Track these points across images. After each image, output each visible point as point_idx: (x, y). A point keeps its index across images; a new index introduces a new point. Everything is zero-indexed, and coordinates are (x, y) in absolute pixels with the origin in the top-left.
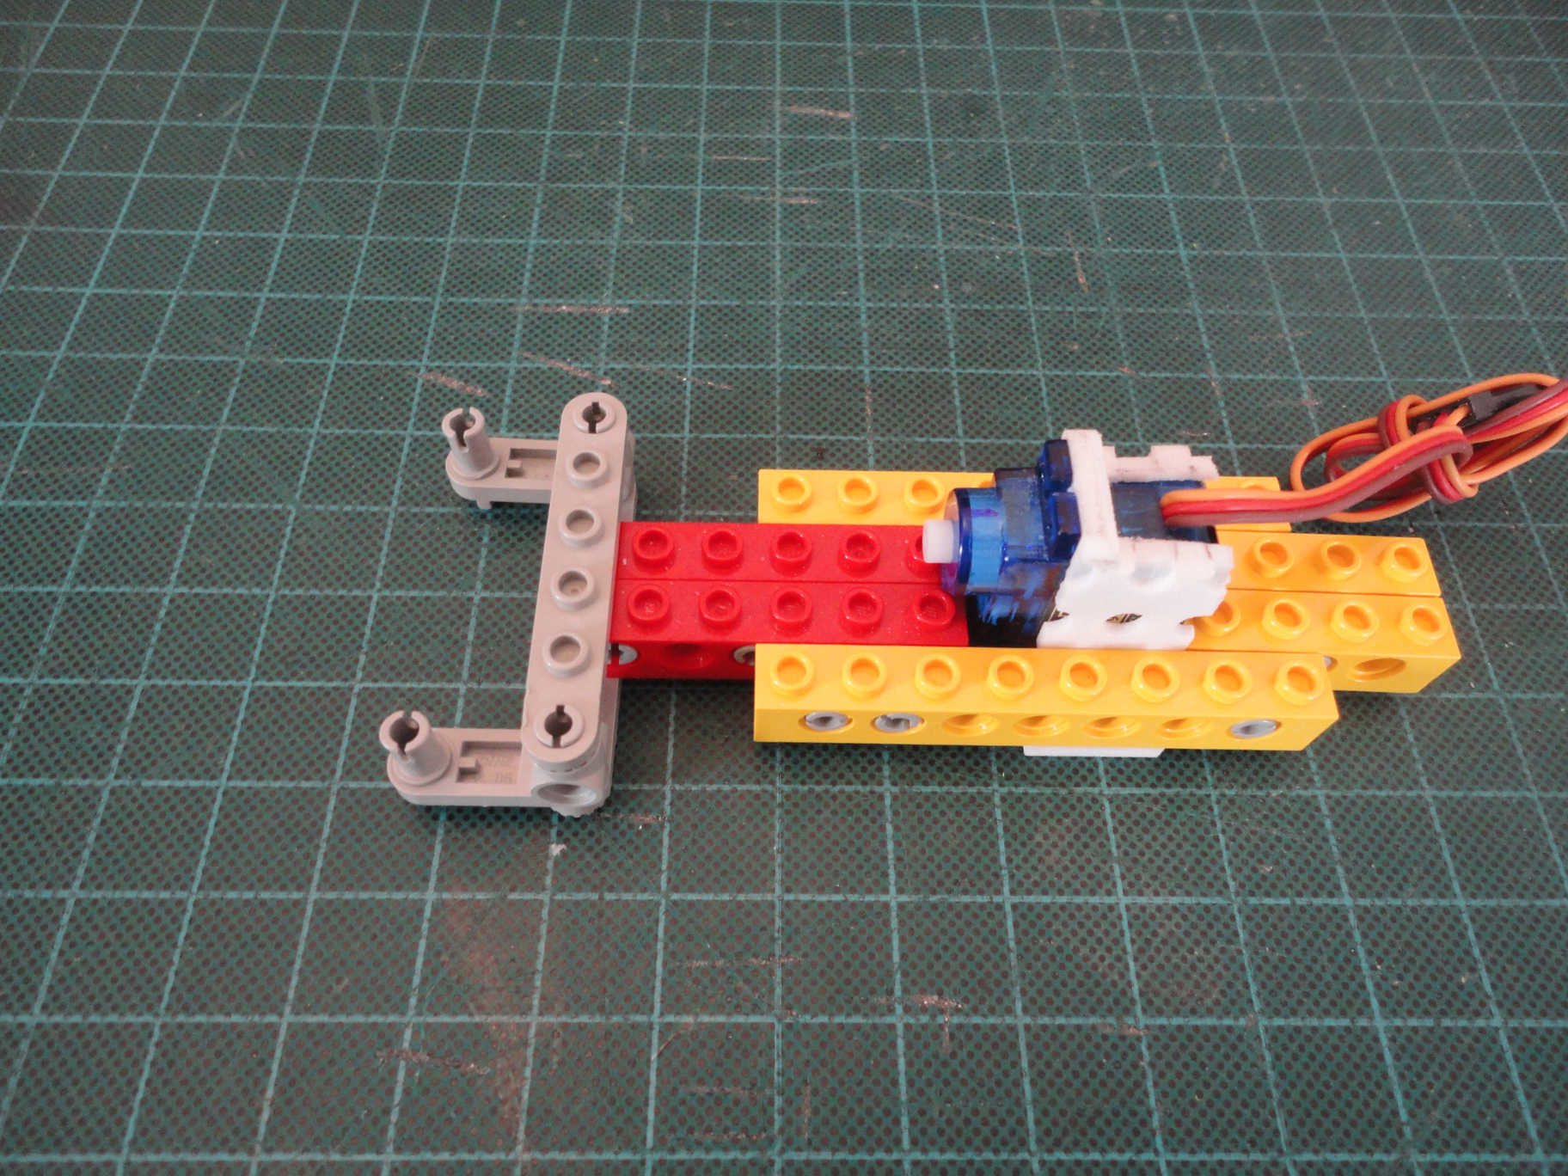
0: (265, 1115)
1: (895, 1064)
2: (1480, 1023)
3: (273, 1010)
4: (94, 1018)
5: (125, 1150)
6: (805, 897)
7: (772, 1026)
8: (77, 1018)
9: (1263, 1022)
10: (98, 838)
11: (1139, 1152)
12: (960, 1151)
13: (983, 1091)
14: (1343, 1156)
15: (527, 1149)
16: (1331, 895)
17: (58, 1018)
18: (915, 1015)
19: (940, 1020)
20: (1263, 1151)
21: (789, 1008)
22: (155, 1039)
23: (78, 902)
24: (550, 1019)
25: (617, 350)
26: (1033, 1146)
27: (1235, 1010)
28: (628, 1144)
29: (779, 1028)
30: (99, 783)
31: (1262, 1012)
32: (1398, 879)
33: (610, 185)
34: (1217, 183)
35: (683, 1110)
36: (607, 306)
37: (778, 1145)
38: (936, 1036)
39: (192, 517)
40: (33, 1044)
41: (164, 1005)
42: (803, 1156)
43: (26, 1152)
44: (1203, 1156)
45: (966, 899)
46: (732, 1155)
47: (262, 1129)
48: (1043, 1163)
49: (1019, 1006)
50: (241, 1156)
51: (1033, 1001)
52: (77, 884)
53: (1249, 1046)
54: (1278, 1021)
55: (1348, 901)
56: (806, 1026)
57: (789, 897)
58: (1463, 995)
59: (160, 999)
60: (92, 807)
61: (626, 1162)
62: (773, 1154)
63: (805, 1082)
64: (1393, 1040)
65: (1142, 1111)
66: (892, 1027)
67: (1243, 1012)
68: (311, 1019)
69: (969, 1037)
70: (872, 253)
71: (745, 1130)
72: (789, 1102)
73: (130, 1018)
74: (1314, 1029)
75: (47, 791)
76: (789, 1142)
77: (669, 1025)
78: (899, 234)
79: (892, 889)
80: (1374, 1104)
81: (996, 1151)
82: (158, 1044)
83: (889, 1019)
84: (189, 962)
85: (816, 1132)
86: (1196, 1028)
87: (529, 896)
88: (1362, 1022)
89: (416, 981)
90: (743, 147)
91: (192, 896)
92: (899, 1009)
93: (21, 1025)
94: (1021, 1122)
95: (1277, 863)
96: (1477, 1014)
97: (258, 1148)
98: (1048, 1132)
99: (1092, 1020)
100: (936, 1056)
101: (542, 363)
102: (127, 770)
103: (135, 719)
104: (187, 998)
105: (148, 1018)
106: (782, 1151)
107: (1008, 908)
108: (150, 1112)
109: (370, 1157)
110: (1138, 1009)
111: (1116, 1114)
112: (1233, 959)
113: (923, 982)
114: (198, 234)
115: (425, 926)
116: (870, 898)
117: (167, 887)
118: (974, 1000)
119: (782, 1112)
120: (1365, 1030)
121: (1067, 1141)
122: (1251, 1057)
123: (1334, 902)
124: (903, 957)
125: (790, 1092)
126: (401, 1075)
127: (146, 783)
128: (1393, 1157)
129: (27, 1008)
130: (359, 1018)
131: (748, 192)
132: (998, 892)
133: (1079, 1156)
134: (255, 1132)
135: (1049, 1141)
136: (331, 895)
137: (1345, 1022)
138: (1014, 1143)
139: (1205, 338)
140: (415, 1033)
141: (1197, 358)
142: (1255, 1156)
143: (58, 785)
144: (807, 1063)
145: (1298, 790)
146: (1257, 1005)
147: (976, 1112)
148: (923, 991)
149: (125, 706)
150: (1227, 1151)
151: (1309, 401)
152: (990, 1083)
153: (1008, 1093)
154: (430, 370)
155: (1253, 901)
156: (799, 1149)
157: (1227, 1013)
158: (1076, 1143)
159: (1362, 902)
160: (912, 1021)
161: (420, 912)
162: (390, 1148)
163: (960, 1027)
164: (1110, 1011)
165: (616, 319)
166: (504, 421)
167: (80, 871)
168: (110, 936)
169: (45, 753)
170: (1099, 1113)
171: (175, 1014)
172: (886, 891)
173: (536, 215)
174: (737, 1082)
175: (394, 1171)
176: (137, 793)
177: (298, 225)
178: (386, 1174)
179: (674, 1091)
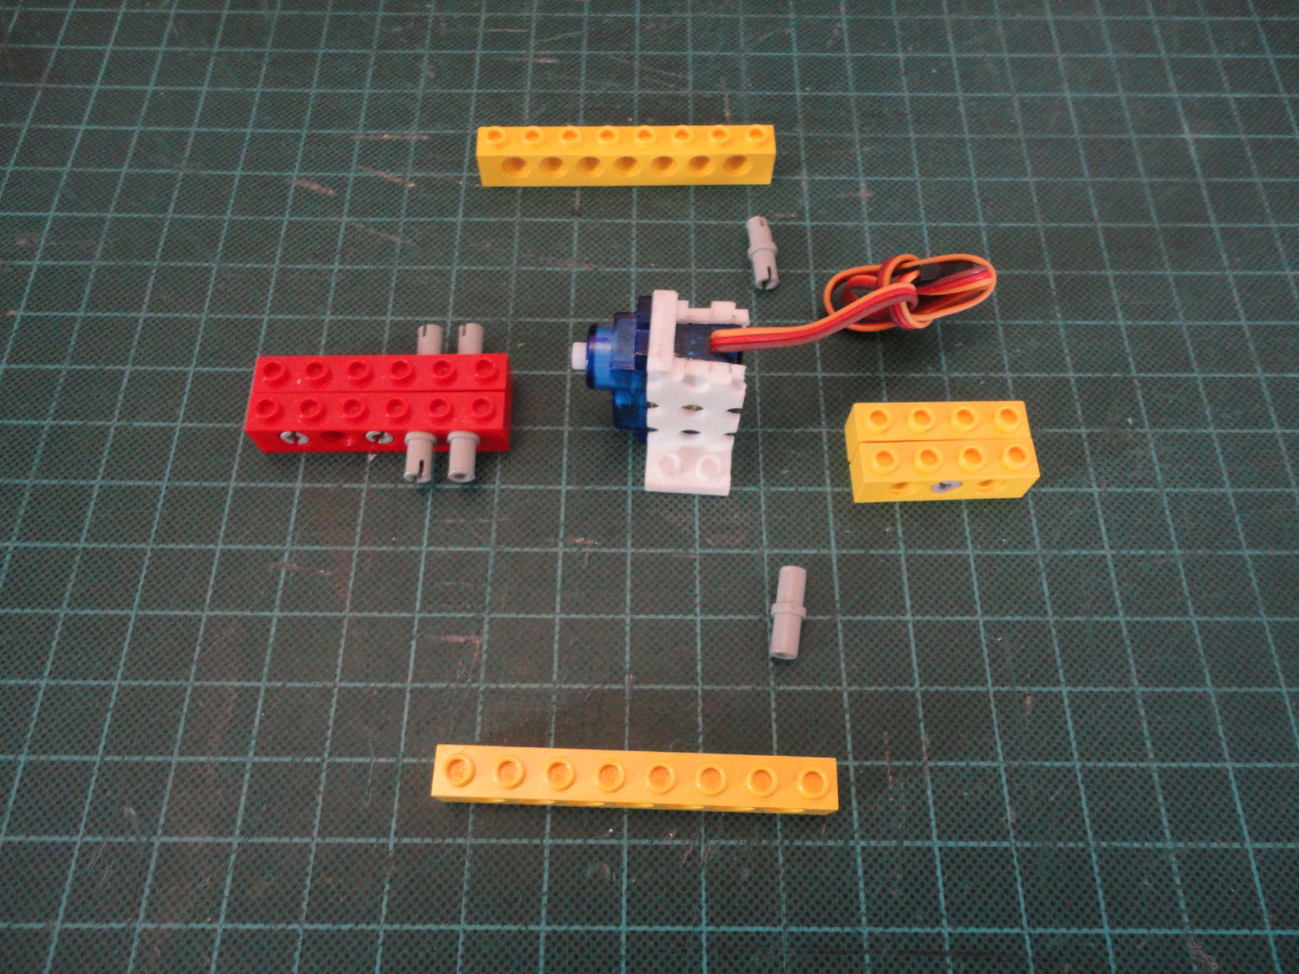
0: (210, 593)
1: (556, 571)
2: (892, 552)
3: (212, 541)
4: (114, 545)
5: (135, 609)
6: (513, 487)
7: (489, 553)
8: (104, 545)
9: (767, 551)
10: (110, 453)
11: (686, 615)
13: (603, 585)
15: (351, 611)
16: (819, 485)
17: (94, 545)
18: (570, 548)
19: (584, 550)
20: (755, 614)
21: (499, 543)
22: (148, 556)
23: (101, 487)
24: (365, 548)
25: (420, 164)
26: (628, 611)
27: (752, 545)
28: (406, 609)
29: (492, 554)
30: (108, 424)
31: (768, 546)
33: (420, 51)
34: (830, 43)
35: (436, 593)
36: (414, 135)
37: (488, 610)
38: (580, 558)
39: (154, 271)
40: (82, 558)
41: (152, 539)
42: (501, 616)
44: (721, 617)
45: (606, 488)
46: (462, 615)
47: (208, 601)
48: (632, 620)
49: (629, 543)
50: (197, 612)
51: (637, 541)
52: (99, 477)
53: (757, 563)
54: (776, 551)
55: (828, 489)
56: (508, 553)
57: (503, 487)
58: (885, 538)
59: (149, 536)
60: (106, 437)
61: (404, 618)
62: (485, 614)
63: (505, 581)
64: (839, 560)
65: (691, 595)
66: (556, 554)
67: (757, 546)
68: (232, 547)
69: (599, 559)
70: (589, 97)
71: (470, 603)
72: (495, 590)
73: (134, 546)
74: (796, 555)
75: (79, 428)
76: (493, 609)
77: (431, 552)
78: (609, 83)
79: (564, 483)
80: (822, 592)
81: (607, 614)
82: (150, 559)
83: (554, 550)
84: (164, 518)
85: (509, 604)
86: (729, 555)
87: (355, 486)
88: (824, 551)
89: (291, 528)
90: (510, 22)
91: (164, 484)
92: (561, 544)
93: (74, 548)
94: (623, 600)
95: (791, 468)
96: (891, 547)
97: (206, 608)
98: (637, 605)
99: (670, 551)
100: (579, 568)
101: (371, 173)
102: (124, 417)
103: (127, 389)
104: (164, 536)
105: (142, 546)
106: (489, 613)
107: (630, 492)
108: (147, 591)
109: (266, 613)
110: (697, 545)
111: (676, 596)
112: (755, 520)
113: (576, 531)
114: (151, 88)
115: (296, 501)
116: (550, 487)
117: (150, 479)
118: (604, 540)
119: (491, 595)
120: (824, 556)
121: (648, 609)
122: (757, 569)
124: (567, 518)
125: (496, 585)
126: (283, 575)
127: (136, 424)
128: (827, 617)
129: (77, 540)
130: (259, 547)
131: (511, 55)
132: (625, 484)
133: (652, 616)
134: (204, 601)
135: (637, 609)
136: (242, 485)
138: (617, 609)
139: (803, 152)
140: (291, 555)
141: (797, 166)
143: (84, 425)
144: (507, 571)
145: (811, 429)
146: (765, 544)
147: (598, 595)
148: (576, 536)
149: (120, 381)
150: (735, 614)
151: (864, 194)
152: (608, 581)
153: (617, 586)
154: (299, 178)
155: (773, 489)
156: (499, 613)
157: (748, 547)
158: (652, 610)
159: (837, 489)
160: (567, 550)
161: (293, 494)
162: (277, 610)
163: (595, 553)
164: (680, 546)
165: (420, 144)
166: (346, 211)
167: (101, 471)
168: (120, 504)
169: (76, 407)
170: (667, 596)
171: (158, 544)
172: (559, 483)
173: (370, 73)
174: (467, 580)
175: (280, 620)
176: (130, 429)
177: (214, 82)
178: (275, 621)
179: (432, 584)
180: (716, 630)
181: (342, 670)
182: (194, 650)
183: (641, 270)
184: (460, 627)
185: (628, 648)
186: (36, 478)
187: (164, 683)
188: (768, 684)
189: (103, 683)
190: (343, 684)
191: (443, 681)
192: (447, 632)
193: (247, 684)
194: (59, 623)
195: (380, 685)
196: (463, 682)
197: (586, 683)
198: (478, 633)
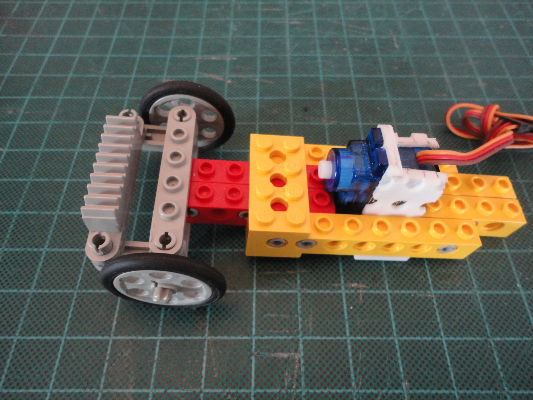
0: (115, 323)
1: (342, 307)
4: (53, 291)
5: (65, 335)
7: (296, 294)
8: (47, 291)
9: (478, 292)
10: (54, 231)
11: (435, 337)
12: (368, 336)
13: (375, 316)
14: (512, 339)
16: (501, 249)
17: (40, 291)
18: (349, 290)
19: (358, 291)
20: (481, 337)
21: (302, 287)
22: (75, 298)
23: (47, 252)
25: (234, 71)
26: (395, 334)
27: (467, 288)
28: (246, 334)
29: (299, 294)
30: (54, 213)
31: (478, 289)
32: (526, 243)
33: (228, 19)
34: (443, 14)
35: (265, 322)
36: (228, 57)
37: (301, 334)
38: (357, 297)
39: (85, 126)
40: (31, 300)
41: (77, 286)
42: (310, 338)
43: (30, 336)
44: (459, 338)
46: (284, 338)
47: (114, 328)
48: (399, 341)
49: (387, 287)
50: (106, 337)
51: (392, 285)
52: (46, 246)
53: (474, 300)
54: (484, 292)
55: (507, 251)
56: (309, 294)
59: (76, 284)
60: (52, 221)
61: (245, 340)
62: (299, 337)
63: (310, 313)
64: (527, 298)
65: (435, 323)
66: (341, 294)
67: (471, 289)
69: (369, 297)
70: (321, 39)
71: (289, 329)
72: (304, 319)
73: (66, 291)
74: (498, 295)
75: (35, 216)
76: (305, 333)
77: (259, 293)
78: (331, 33)
80: (522, 321)
81: (382, 336)
82: (76, 300)
83: (339, 291)
84: (86, 272)
85: (314, 329)
86: (454, 295)
88: (515, 292)
92: (343, 288)
93: (27, 293)
94: (390, 326)
97: (112, 334)
98: (400, 330)
99: (415, 292)
100: (357, 304)
101: (206, 76)
102: (63, 209)
103: (66, 192)
104: (86, 284)
105: (71, 291)
106: (302, 336)
108: (73, 322)
109: (154, 338)
110: (432, 288)
111: (425, 324)
112: (465, 271)
113: (351, 279)
114: (86, 36)
117: (78, 247)
118: (371, 285)
119: (302, 323)
120: (517, 295)
121: (408, 333)
122: (475, 304)
123: (502, 251)
124: (344, 270)
125: (304, 316)
127: (70, 213)
129: (29, 287)
131: (277, 20)
133: (412, 338)
134: (111, 329)
135: (401, 333)
137: (509, 292)
138: (388, 333)
139: (442, 64)
141: (439, 71)
142: (478, 338)
143: (39, 214)
144: (310, 306)
146: (476, 287)
147: (373, 323)
148: (352, 282)
149: (63, 188)
150: (467, 336)
151: (481, 84)
152: (378, 313)
153: (385, 317)
154: (167, 79)
156: (309, 336)
157: (465, 289)
158: (411, 334)
159: (513, 251)
160: (347, 292)
162: (160, 335)
163: (366, 294)
164: (421, 289)
165: (232, 62)
167: (48, 242)
168: (58, 264)
169: (35, 203)
170: (419, 323)
171: (82, 289)
173: (203, 29)
174: (285, 313)
175: (162, 342)
176: (67, 216)
177: (120, 33)
178: (158, 343)
179: (262, 316)
180: (457, 348)
181: (206, 379)
182: (103, 365)
183: (365, 124)
184: (283, 347)
185: (400, 362)
186: (7, 247)
187: (83, 391)
188: (504, 389)
189: (40, 391)
190: (207, 391)
191: (276, 388)
192: (276, 351)
193: (140, 391)
194: (13, 346)
195: (232, 391)
196: (290, 388)
197: (375, 389)
198: (296, 351)
